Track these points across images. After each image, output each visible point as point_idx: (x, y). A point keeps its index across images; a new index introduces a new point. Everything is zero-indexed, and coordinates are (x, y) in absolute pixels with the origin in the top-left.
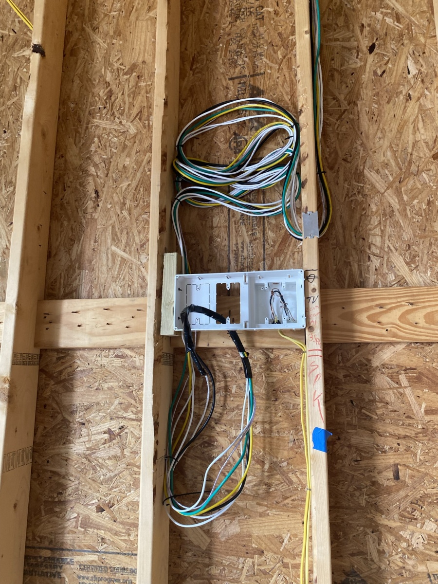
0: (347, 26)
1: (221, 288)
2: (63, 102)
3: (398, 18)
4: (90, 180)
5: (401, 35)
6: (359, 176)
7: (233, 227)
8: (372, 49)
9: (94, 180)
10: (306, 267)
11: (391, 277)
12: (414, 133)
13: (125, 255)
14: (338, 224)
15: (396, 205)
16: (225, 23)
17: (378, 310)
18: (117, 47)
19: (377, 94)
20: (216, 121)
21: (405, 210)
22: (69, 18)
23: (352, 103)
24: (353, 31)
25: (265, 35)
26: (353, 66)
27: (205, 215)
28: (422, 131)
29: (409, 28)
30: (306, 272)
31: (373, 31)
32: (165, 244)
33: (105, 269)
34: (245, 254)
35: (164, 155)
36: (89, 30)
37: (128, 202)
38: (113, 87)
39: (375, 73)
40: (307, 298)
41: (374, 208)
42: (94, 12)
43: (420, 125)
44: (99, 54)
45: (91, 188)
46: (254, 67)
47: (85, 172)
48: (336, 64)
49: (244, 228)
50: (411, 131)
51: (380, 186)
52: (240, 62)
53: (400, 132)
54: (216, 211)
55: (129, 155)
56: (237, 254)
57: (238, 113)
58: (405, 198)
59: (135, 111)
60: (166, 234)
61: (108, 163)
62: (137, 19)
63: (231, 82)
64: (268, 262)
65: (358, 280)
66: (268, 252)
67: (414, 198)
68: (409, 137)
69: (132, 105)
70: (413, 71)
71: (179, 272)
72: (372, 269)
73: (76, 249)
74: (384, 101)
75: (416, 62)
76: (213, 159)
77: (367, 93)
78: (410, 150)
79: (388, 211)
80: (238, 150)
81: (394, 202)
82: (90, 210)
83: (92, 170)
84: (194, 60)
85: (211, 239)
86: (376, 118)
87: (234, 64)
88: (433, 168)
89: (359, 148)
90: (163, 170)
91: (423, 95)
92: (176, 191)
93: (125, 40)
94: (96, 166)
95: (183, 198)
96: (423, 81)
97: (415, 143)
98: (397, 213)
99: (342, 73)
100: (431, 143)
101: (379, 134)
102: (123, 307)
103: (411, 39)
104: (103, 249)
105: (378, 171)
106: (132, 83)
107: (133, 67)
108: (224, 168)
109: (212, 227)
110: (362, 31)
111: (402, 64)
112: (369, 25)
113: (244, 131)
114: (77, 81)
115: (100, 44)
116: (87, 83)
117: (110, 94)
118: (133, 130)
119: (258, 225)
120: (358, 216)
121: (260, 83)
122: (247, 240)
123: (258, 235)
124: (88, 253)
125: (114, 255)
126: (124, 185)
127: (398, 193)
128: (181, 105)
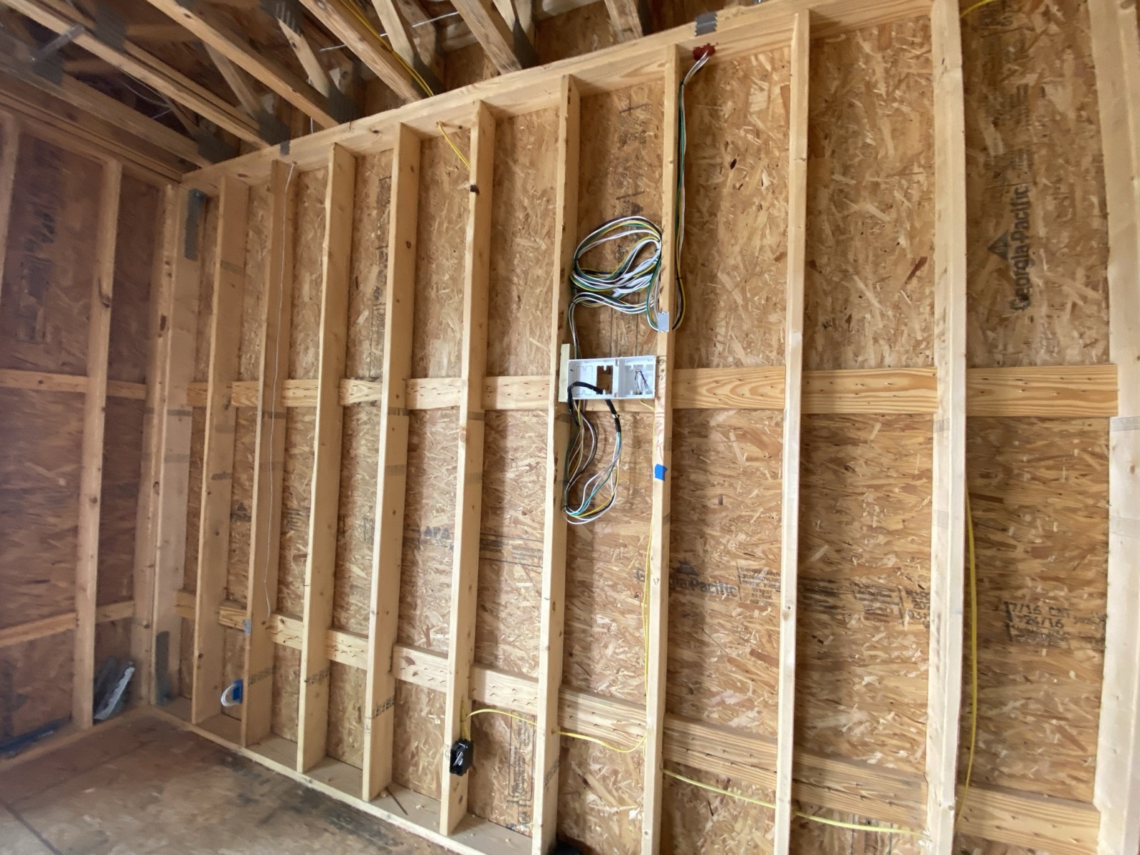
0: (714, 145)
1: (600, 369)
2: (494, 224)
3: (758, 134)
4: (514, 288)
5: (759, 150)
6: (713, 278)
7: (614, 321)
8: (733, 165)
9: (518, 289)
10: (659, 354)
11: (730, 359)
12: (761, 240)
13: (539, 344)
14: (694, 318)
15: (740, 301)
16: (614, 150)
17: (714, 385)
18: (532, 176)
19: (733, 206)
20: (605, 236)
21: (747, 305)
22: (496, 153)
23: (713, 214)
24: (719, 149)
25: (646, 158)
26: (716, 181)
27: (595, 313)
28: (768, 236)
29: (766, 143)
30: (658, 358)
31: (736, 148)
32: (563, 337)
33: (525, 355)
34: (623, 342)
35: (562, 271)
36: (511, 163)
37: (541, 305)
38: (529, 211)
39: (734, 187)
40: (657, 376)
41: (722, 304)
42: (514, 146)
43: (768, 231)
44: (519, 184)
45: (515, 294)
46: (637, 186)
47: (510, 281)
48: (702, 181)
49: (622, 323)
50: (759, 237)
51: (729, 285)
52: (625, 183)
53: (750, 239)
54: (602, 310)
55: (541, 268)
56: (616, 342)
57: (623, 229)
58: (749, 295)
59: (545, 231)
60: (564, 330)
61: (526, 273)
62: (547, 150)
63: (617, 202)
64: (639, 349)
65: (705, 361)
66: (639, 341)
67: (756, 295)
68: (757, 242)
69: (543, 225)
70: (766, 182)
71: (572, 357)
72: (716, 353)
73: (506, 340)
74: (739, 213)
75: (770, 175)
76: (602, 268)
77: (725, 205)
78: (757, 254)
79: (734, 306)
80: (620, 260)
81: (739, 299)
82: (514, 311)
83: (515, 279)
84: (590, 184)
85: (599, 332)
86: (730, 227)
87: (620, 185)
88: (773, 268)
89: (716, 254)
90: (562, 281)
91: (772, 205)
92: (573, 295)
93: (538, 170)
94: (518, 276)
95: (578, 301)
96: (773, 192)
97: (762, 248)
98: (740, 308)
99: (706, 188)
100: (775, 247)
101: (733, 241)
102: (536, 382)
103: (768, 152)
104: (524, 340)
105: (728, 274)
106: (543, 208)
107: (544, 193)
108: (608, 276)
109: (599, 322)
110: (726, 149)
111: (757, 177)
112: (733, 143)
113: (626, 244)
114: (503, 208)
115: (519, 173)
116: (510, 209)
117: (527, 216)
118: (544, 247)
119: (633, 319)
120: (708, 311)
121: (640, 201)
122: (625, 331)
123: (633, 328)
124: (514, 343)
125: (531, 344)
126: (538, 291)
127: (743, 292)
128: (579, 223)
